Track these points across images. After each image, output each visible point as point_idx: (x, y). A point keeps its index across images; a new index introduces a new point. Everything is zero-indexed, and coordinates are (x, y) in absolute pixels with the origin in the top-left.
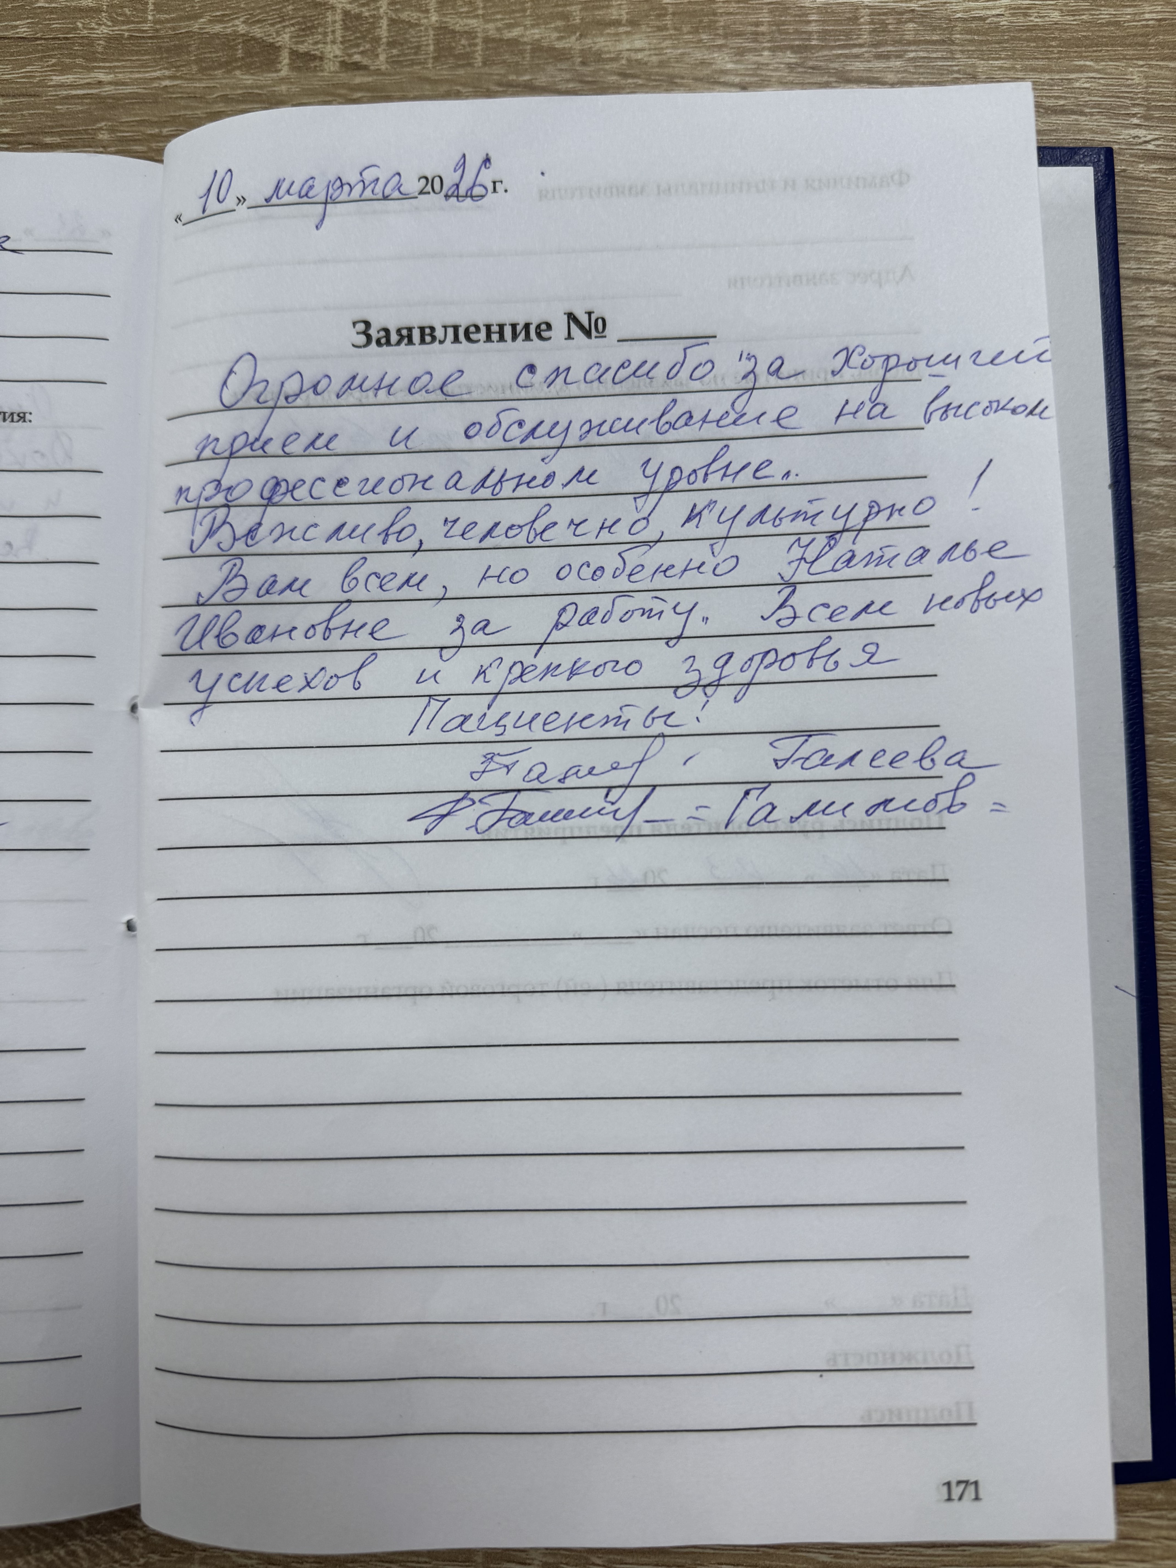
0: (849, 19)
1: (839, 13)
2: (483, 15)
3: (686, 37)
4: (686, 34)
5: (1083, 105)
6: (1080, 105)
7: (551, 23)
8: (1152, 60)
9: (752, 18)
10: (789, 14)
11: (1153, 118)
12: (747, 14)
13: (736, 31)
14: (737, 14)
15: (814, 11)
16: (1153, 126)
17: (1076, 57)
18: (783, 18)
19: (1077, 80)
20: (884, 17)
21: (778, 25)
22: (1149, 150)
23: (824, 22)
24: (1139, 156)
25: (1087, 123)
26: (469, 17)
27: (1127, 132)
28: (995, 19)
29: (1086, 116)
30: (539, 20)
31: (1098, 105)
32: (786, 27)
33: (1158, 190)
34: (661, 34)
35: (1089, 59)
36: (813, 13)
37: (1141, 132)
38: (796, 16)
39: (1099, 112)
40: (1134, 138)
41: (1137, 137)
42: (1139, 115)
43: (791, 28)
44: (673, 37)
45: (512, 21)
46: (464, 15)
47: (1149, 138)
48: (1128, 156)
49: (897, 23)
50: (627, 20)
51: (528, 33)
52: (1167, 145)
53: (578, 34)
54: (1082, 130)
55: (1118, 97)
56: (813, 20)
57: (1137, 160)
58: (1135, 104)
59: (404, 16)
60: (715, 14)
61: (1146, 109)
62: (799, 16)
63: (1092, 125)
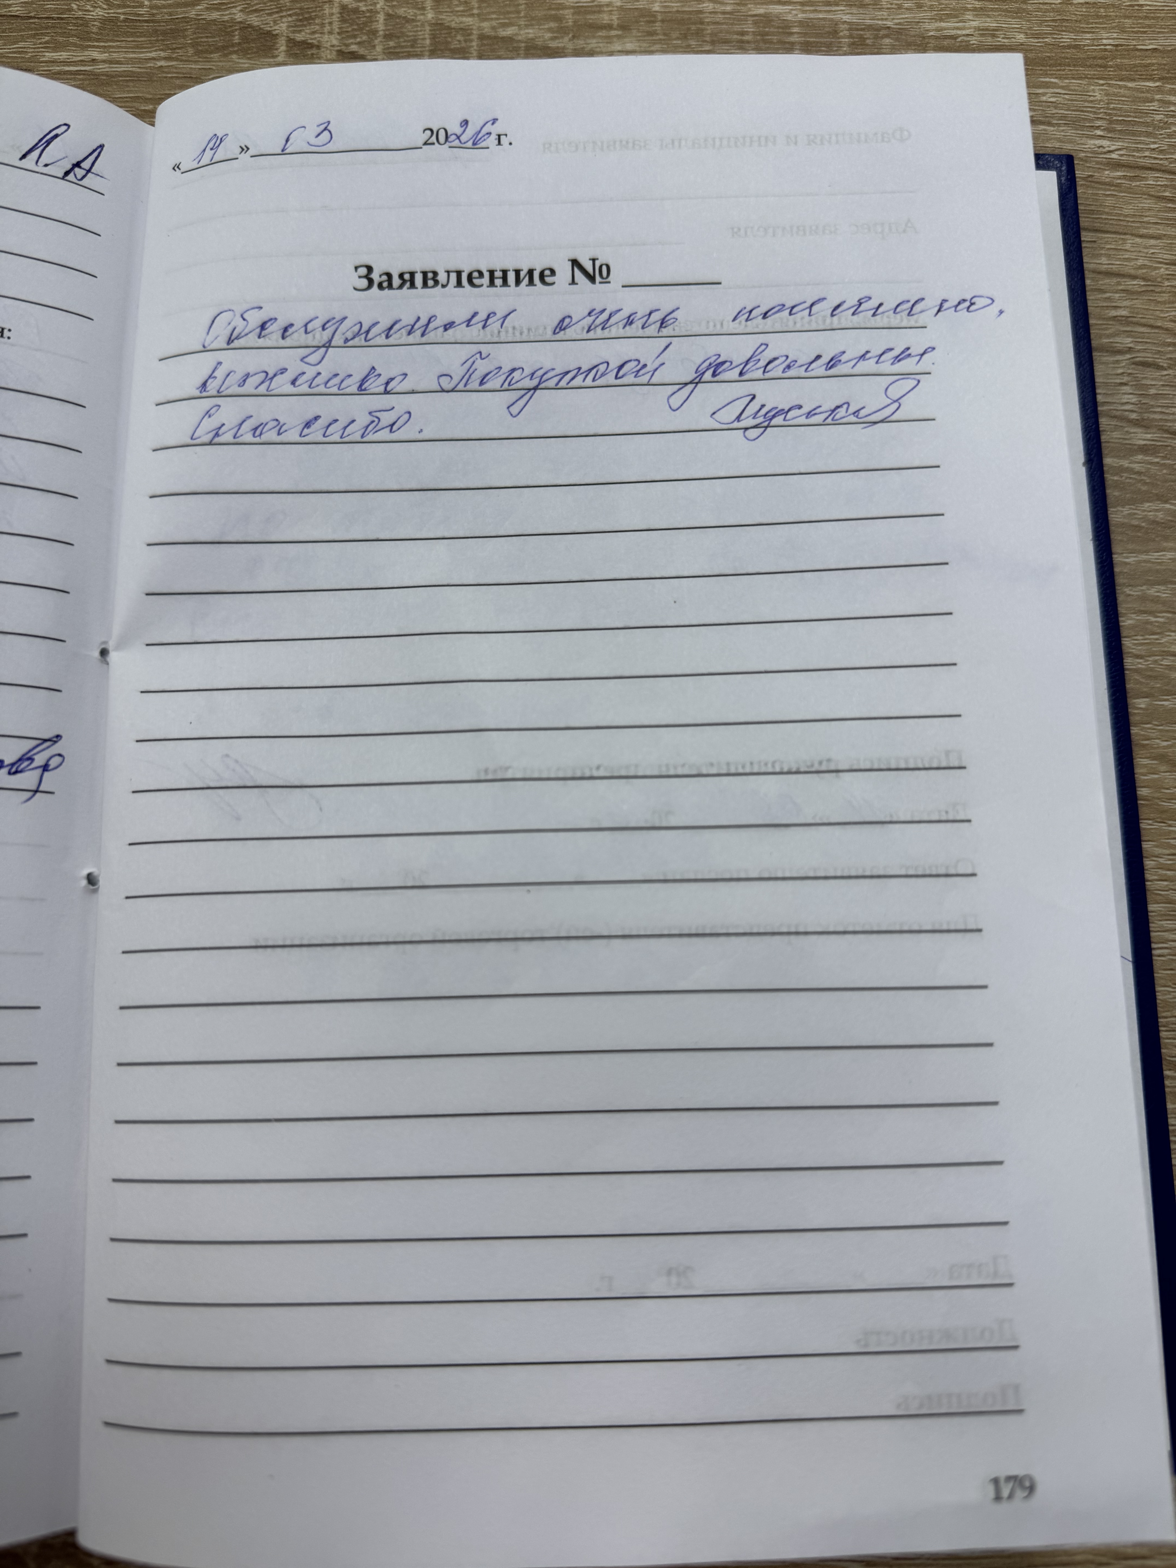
0: (829, 33)
1: (819, 27)
2: (478, 15)
3: (675, 42)
4: (675, 39)
5: (1050, 117)
6: (1047, 117)
7: (544, 24)
8: (1112, 80)
9: (737, 28)
10: (773, 26)
11: (1116, 131)
12: (732, 24)
13: (722, 39)
14: (722, 24)
15: (796, 24)
16: (1116, 138)
17: (1041, 75)
18: (767, 29)
19: (1044, 94)
20: (862, 33)
21: (762, 35)
22: (1113, 159)
23: (805, 34)
24: (1104, 164)
25: (1054, 133)
26: (464, 15)
27: (1092, 142)
28: (966, 39)
29: (1054, 127)
30: (532, 21)
31: (1063, 117)
32: (770, 37)
33: (1123, 194)
34: (651, 38)
35: (1055, 76)
36: (795, 26)
37: (1105, 143)
38: (778, 27)
39: (1065, 124)
40: (1099, 147)
41: (1101, 146)
42: (1102, 128)
43: (775, 38)
44: (663, 42)
45: (506, 21)
46: (459, 13)
47: (1113, 148)
48: (1094, 163)
49: (874, 38)
50: (618, 25)
51: (522, 32)
52: (1129, 155)
53: (570, 35)
54: (1050, 139)
55: (1082, 111)
56: (795, 33)
57: (1102, 167)
58: (1098, 118)
59: (401, 11)
60: (702, 23)
61: (1108, 122)
62: (783, 28)
63: (1059, 135)
